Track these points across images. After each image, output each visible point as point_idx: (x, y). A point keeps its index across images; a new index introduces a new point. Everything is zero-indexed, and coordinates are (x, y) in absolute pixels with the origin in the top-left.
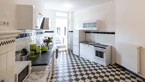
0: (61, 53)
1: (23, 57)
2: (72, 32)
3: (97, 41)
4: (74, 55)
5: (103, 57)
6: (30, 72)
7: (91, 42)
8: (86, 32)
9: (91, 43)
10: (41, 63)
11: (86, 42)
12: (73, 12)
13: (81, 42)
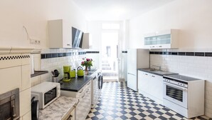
0: (110, 83)
1: (55, 78)
2: (126, 52)
3: (172, 69)
4: (128, 88)
5: (181, 100)
6: (58, 95)
7: (160, 70)
8: (151, 53)
9: (159, 72)
10: (71, 88)
11: (151, 70)
12: (128, 21)
13: (140, 69)
